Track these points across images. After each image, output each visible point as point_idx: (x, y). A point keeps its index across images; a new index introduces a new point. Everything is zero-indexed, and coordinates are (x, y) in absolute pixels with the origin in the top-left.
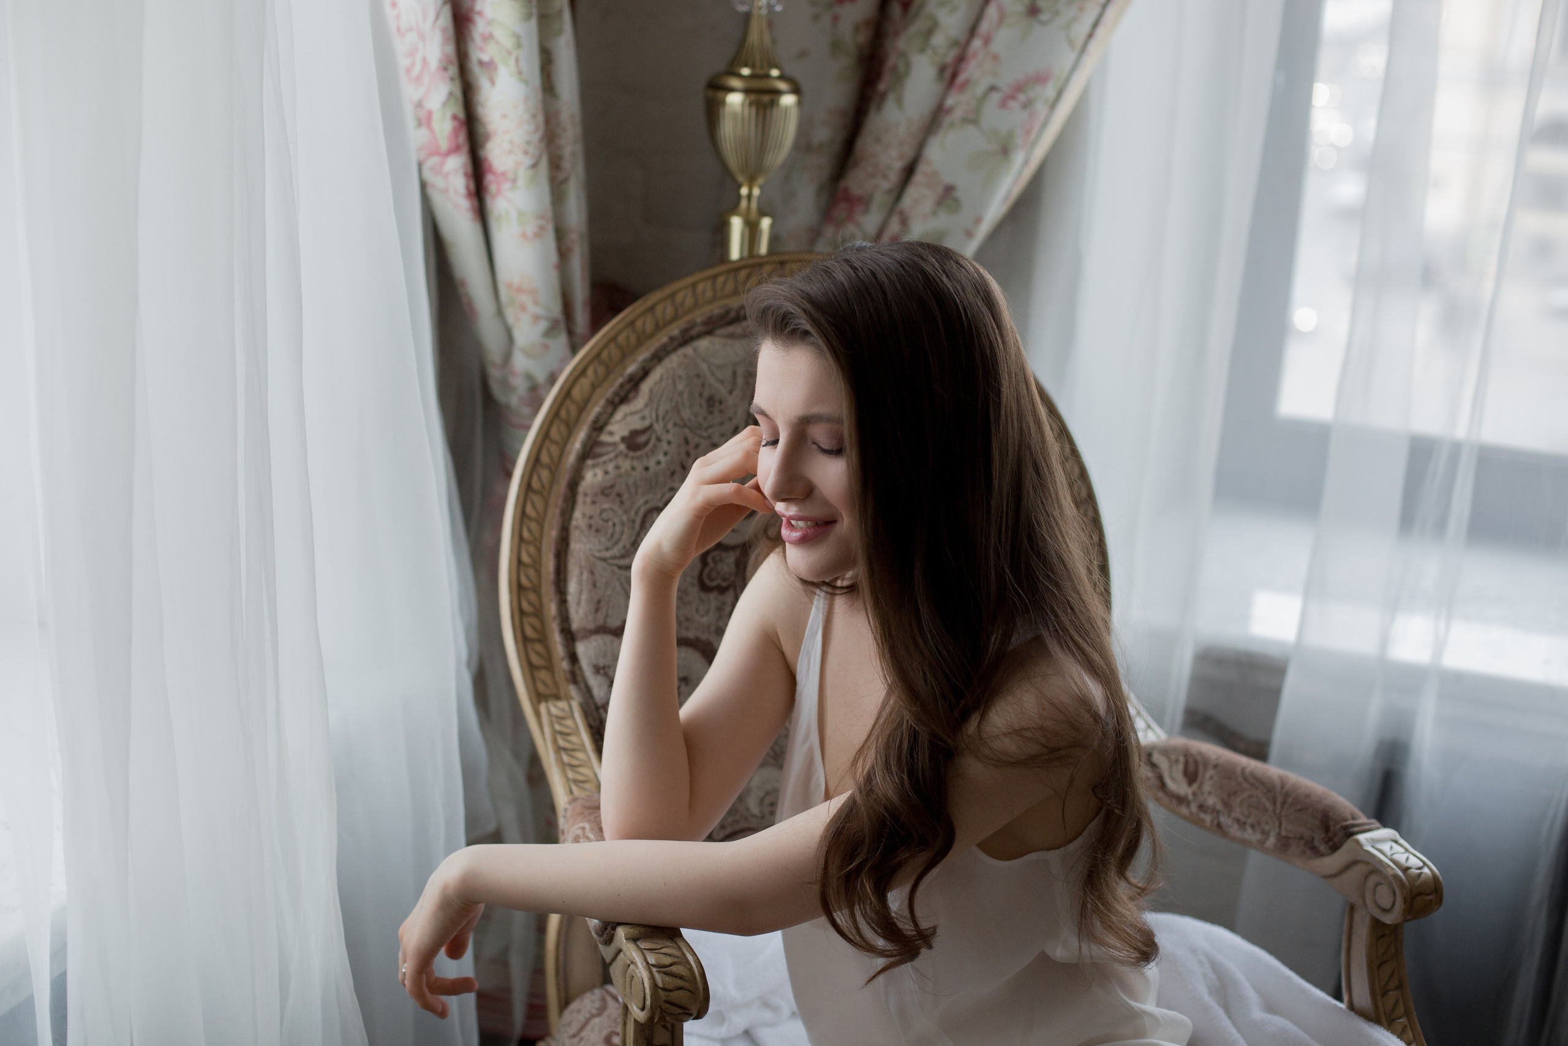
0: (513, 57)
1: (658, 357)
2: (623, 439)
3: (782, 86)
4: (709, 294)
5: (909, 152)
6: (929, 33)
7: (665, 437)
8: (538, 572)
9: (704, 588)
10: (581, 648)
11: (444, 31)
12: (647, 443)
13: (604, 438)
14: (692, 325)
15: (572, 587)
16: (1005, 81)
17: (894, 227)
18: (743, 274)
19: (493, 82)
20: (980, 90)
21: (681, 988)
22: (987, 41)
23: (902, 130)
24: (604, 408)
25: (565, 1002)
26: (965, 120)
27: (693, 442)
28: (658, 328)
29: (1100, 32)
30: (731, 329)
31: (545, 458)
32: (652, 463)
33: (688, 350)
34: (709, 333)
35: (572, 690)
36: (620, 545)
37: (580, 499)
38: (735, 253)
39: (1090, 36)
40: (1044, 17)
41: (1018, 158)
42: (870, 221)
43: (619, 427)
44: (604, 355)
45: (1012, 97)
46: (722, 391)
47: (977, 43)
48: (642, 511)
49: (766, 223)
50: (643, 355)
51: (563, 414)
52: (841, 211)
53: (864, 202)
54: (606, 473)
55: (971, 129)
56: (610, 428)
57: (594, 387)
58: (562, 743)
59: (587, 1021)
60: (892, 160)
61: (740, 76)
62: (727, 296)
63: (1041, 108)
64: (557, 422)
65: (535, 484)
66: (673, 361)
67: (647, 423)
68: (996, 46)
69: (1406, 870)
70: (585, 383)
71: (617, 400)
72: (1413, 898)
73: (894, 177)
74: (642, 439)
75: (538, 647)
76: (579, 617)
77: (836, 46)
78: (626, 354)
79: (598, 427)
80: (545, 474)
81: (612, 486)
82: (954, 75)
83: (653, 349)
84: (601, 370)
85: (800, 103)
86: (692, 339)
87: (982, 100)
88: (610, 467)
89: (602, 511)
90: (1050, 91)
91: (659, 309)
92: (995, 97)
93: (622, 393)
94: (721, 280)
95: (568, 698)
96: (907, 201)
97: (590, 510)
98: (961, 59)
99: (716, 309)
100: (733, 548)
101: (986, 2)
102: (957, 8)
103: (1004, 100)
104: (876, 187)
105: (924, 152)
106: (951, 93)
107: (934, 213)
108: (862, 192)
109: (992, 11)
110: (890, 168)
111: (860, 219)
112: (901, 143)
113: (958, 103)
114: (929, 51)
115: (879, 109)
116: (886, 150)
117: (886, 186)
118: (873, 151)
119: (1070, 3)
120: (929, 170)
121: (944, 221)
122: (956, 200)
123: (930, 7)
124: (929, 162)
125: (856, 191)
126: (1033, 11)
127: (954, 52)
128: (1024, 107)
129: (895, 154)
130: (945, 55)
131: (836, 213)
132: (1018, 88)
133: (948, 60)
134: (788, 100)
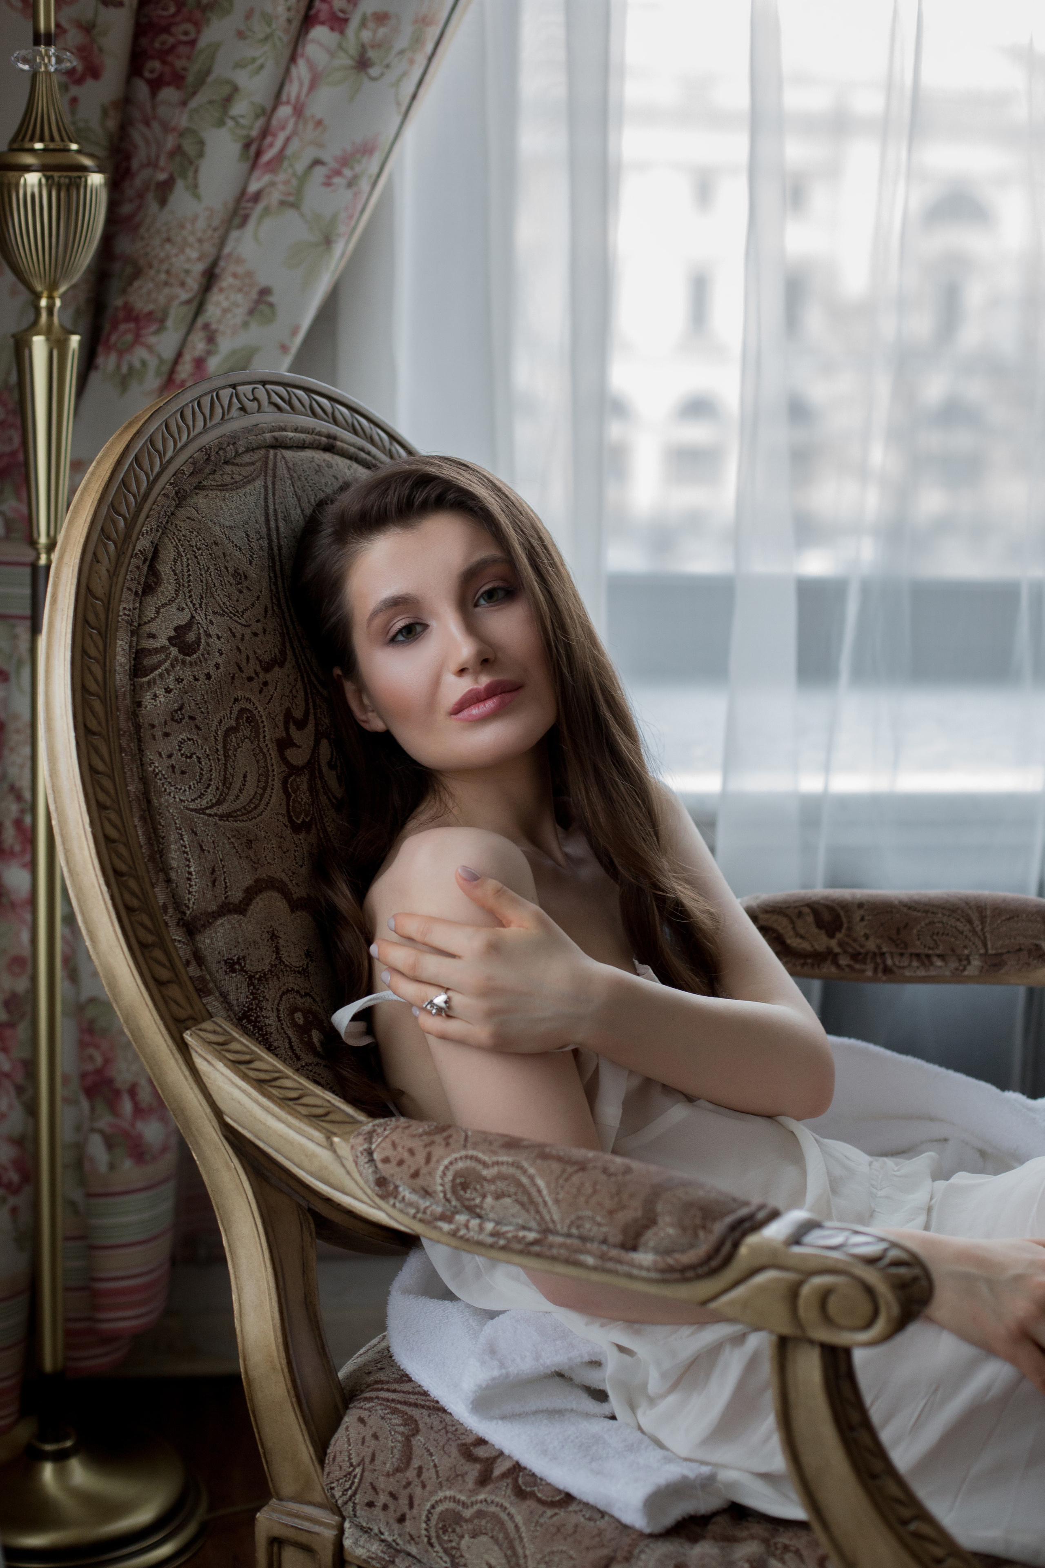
3: (86, 162)
5: (209, 249)
6: (227, 101)
16: (330, 153)
17: (198, 345)
20: (300, 166)
22: (300, 108)
23: (201, 224)
26: (283, 203)
39: (414, 96)
40: (374, 71)
41: (338, 248)
42: (165, 342)
45: (338, 173)
47: (284, 111)
52: (123, 333)
53: (158, 319)
55: (291, 213)
60: (190, 263)
61: (32, 152)
63: (364, 185)
68: (313, 112)
73: (194, 284)
82: (258, 154)
85: (106, 183)
87: (304, 178)
90: (372, 165)
92: (320, 172)
96: (212, 311)
98: (265, 132)
101: (293, 59)
102: (262, 67)
103: (329, 177)
104: (171, 298)
105: (227, 250)
106: (257, 173)
107: (246, 324)
108: (151, 307)
109: (301, 70)
110: (187, 272)
111: (152, 340)
112: (200, 241)
113: (272, 184)
114: (230, 123)
115: (163, 202)
116: (182, 251)
117: (184, 296)
118: (162, 255)
119: (402, 52)
120: (240, 270)
121: (255, 335)
122: (271, 305)
123: (221, 69)
124: (239, 261)
125: (141, 305)
126: (362, 63)
127: (260, 123)
128: (350, 185)
129: (194, 255)
130: (251, 128)
131: (113, 338)
132: (346, 161)
133: (254, 133)
134: (97, 179)
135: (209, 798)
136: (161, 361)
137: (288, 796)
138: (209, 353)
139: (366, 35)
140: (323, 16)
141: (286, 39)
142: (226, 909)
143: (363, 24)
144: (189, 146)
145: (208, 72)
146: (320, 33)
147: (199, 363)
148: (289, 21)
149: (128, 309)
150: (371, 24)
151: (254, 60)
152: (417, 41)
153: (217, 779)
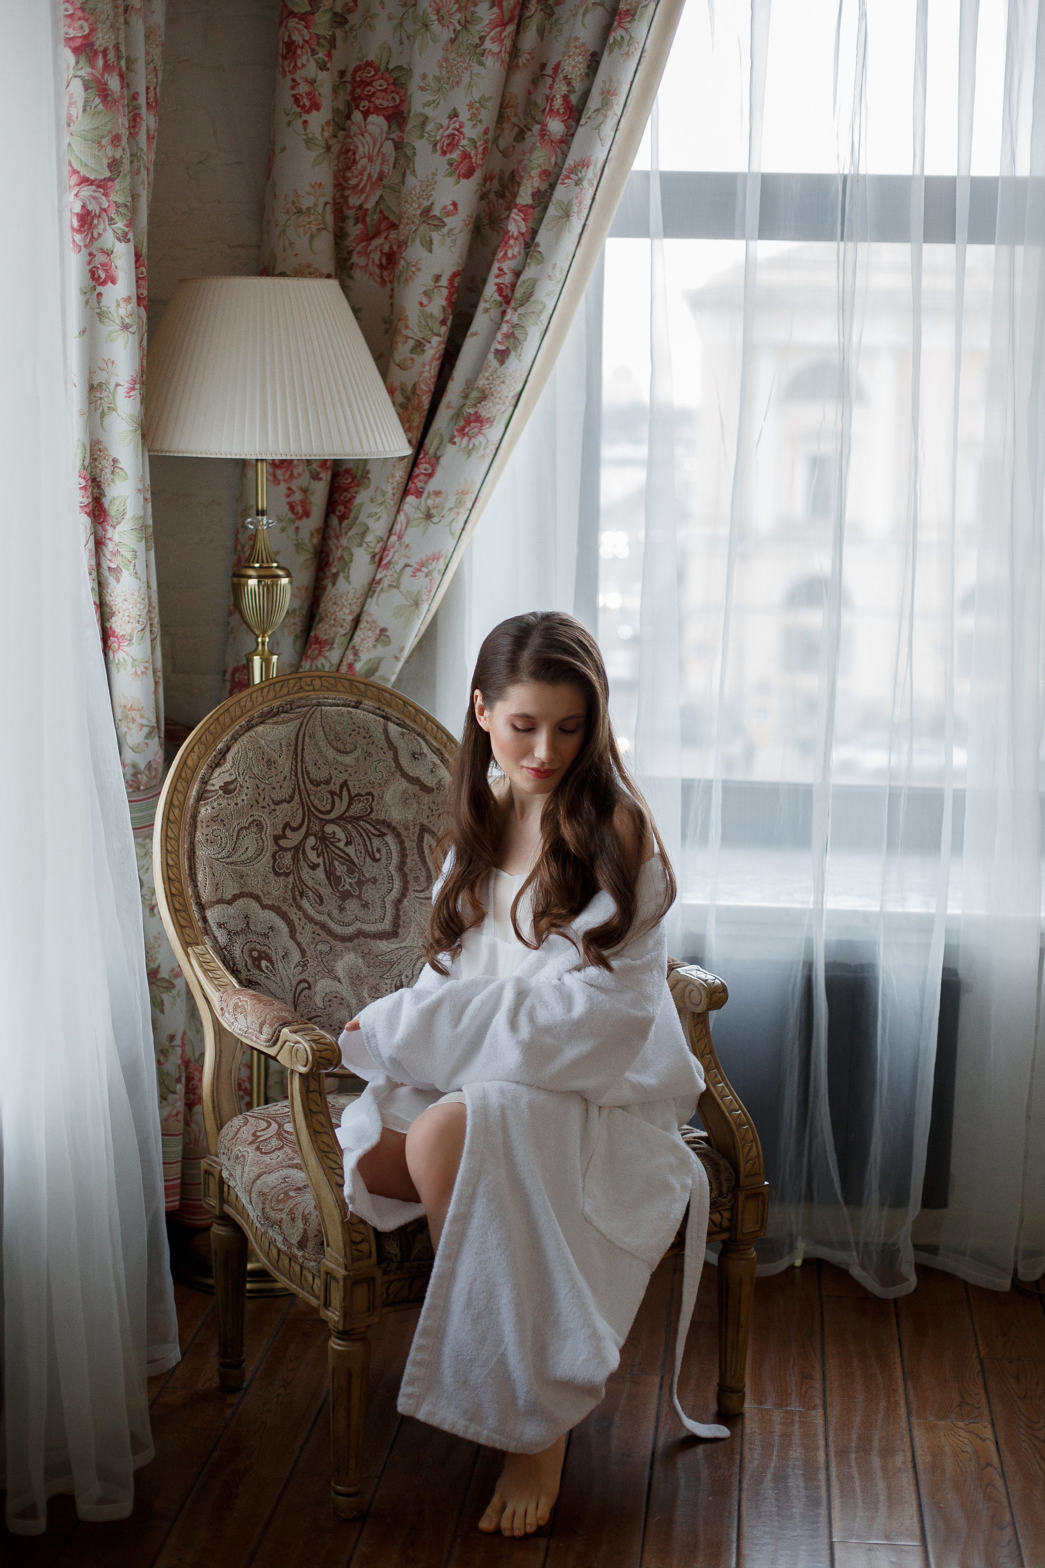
0: (132, 564)
1: (234, 739)
2: (220, 787)
3: (280, 573)
4: (260, 699)
5: (356, 610)
6: (364, 534)
7: (245, 785)
8: (179, 869)
9: (277, 874)
10: (209, 913)
11: (90, 551)
12: (236, 788)
13: (209, 788)
14: (252, 718)
15: (200, 877)
16: (414, 561)
17: (350, 657)
18: (278, 686)
19: (118, 581)
20: (398, 568)
21: (326, 1050)
22: (400, 538)
23: (350, 596)
24: (207, 769)
25: (220, 1127)
26: (390, 586)
27: (262, 786)
28: (233, 721)
29: (468, 526)
30: (275, 719)
31: (176, 802)
32: (239, 801)
33: (252, 733)
34: (262, 723)
35: (206, 939)
36: (226, 850)
37: (199, 824)
38: (257, 680)
39: (463, 529)
40: (435, 520)
41: (424, 607)
42: (334, 655)
43: (218, 780)
44: (203, 738)
45: (419, 570)
46: (275, 755)
47: (394, 538)
48: (236, 829)
49: (275, 658)
50: (226, 738)
51: (183, 775)
52: (313, 651)
53: (330, 643)
54: (213, 808)
55: (395, 591)
56: (211, 782)
57: (199, 758)
58: (206, 967)
59: (239, 1130)
60: (346, 615)
61: (254, 568)
62: (271, 700)
63: (437, 576)
64: (180, 780)
65: (172, 818)
66: (244, 739)
67: (233, 777)
68: (407, 539)
69: (705, 981)
70: (194, 756)
71: (214, 765)
72: (711, 995)
73: (347, 626)
74: (232, 787)
75: (183, 914)
76: (206, 894)
77: (298, 546)
78: (216, 739)
79: (205, 782)
80: (177, 811)
81: (217, 816)
82: (381, 560)
83: (231, 733)
84: (202, 748)
85: (291, 582)
86: (253, 727)
87: (400, 574)
88: (215, 804)
89: (213, 831)
90: (441, 565)
91: (232, 709)
92: (409, 571)
93: (216, 761)
94: (266, 690)
95: (204, 944)
96: (357, 640)
97: (205, 831)
98: (384, 549)
99: (265, 708)
100: (290, 849)
101: (398, 512)
102: (380, 517)
103: (414, 573)
104: (336, 633)
105: (365, 608)
106: (380, 569)
107: (374, 646)
108: (327, 637)
109: (402, 518)
110: (344, 620)
111: (327, 654)
112: (350, 605)
113: (386, 576)
114: (365, 545)
115: (334, 584)
116: (341, 609)
117: (343, 632)
118: (332, 611)
119: (451, 509)
120: (369, 620)
121: (380, 651)
122: (388, 637)
123: (363, 518)
124: (369, 615)
125: (323, 637)
126: (429, 516)
127: (381, 545)
128: (426, 576)
129: (348, 611)
130: (375, 548)
131: (309, 652)
132: (422, 565)
133: (377, 550)
134: (285, 581)
135: (223, 854)
136: (332, 665)
137: (275, 860)
138: (355, 661)
139: (430, 502)
140: (412, 491)
141: (392, 503)
142: (221, 901)
143: (428, 497)
144: (346, 557)
145: (357, 518)
146: (410, 499)
147: (351, 666)
148: (394, 494)
149: (316, 637)
150: (433, 497)
151: (376, 513)
152: (460, 503)
153: (229, 847)
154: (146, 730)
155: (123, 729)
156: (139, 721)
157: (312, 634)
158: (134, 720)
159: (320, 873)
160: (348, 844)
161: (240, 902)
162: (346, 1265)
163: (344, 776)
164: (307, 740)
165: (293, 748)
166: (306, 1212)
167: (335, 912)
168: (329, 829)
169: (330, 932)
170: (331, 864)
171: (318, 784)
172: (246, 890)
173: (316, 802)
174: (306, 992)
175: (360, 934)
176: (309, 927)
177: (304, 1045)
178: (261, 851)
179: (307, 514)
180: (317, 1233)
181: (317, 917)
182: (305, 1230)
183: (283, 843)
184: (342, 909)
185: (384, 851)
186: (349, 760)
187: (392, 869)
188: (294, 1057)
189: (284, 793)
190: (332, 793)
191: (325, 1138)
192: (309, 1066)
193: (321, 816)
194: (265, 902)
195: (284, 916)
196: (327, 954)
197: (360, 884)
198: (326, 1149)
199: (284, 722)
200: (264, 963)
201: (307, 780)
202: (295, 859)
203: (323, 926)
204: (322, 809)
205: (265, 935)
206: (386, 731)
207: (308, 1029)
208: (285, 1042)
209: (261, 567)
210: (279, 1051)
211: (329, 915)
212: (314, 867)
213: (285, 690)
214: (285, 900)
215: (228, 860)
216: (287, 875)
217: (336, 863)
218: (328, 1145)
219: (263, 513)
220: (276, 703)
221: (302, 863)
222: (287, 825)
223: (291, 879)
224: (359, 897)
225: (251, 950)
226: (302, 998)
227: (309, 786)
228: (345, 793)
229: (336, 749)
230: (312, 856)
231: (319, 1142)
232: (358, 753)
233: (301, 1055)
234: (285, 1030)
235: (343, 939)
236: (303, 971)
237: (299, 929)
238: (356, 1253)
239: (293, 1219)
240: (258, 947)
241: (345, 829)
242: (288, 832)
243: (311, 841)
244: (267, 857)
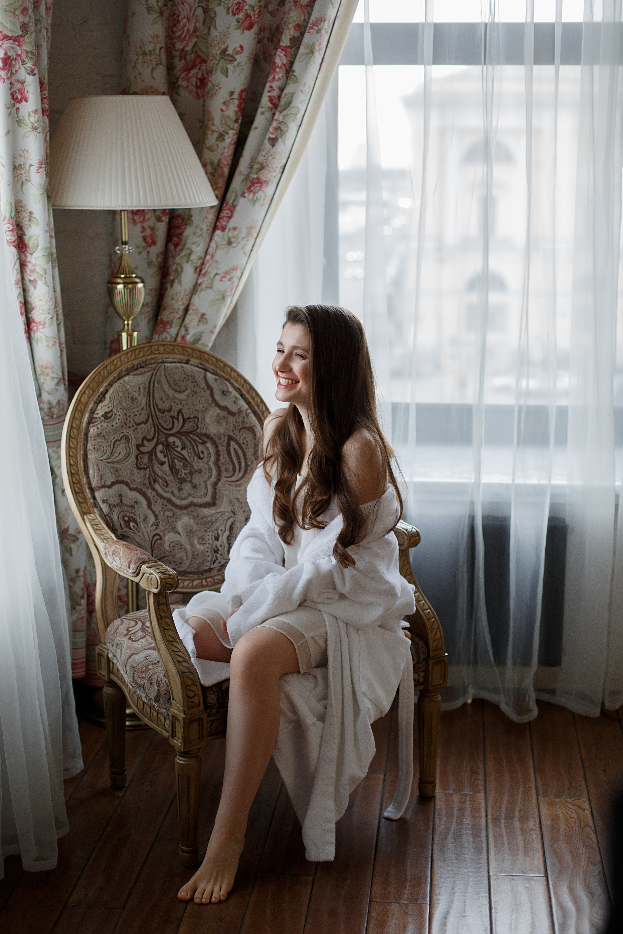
0: (44, 277)
1: (111, 385)
2: (102, 415)
3: (137, 280)
4: (126, 360)
5: (186, 302)
6: (189, 255)
7: (118, 414)
8: (77, 467)
9: (139, 469)
10: (97, 494)
11: (17, 270)
12: (111, 416)
13: (95, 416)
14: (121, 372)
15: (91, 472)
16: (221, 271)
17: (183, 332)
18: (137, 351)
19: (35, 288)
20: (212, 275)
21: (169, 578)
22: (212, 257)
23: (182, 294)
24: (94, 404)
25: (107, 626)
26: (207, 287)
27: (128, 414)
28: (109, 374)
29: (255, 248)
30: (136, 372)
31: (74, 425)
32: (114, 423)
33: (121, 381)
34: (128, 374)
35: (95, 510)
36: (107, 454)
37: (89, 439)
38: (125, 347)
39: (252, 250)
40: (234, 245)
41: (228, 300)
42: (173, 331)
43: (100, 411)
44: (91, 385)
45: (225, 277)
46: (136, 395)
47: (208, 257)
48: (113, 441)
49: (135, 334)
50: (105, 384)
51: (79, 408)
52: (160, 328)
53: (170, 323)
54: (98, 428)
55: (210, 290)
56: (96, 412)
57: (89, 398)
58: (95, 527)
59: (118, 628)
60: (180, 306)
61: (121, 278)
62: (133, 360)
63: (236, 280)
64: (77, 411)
65: (72, 435)
66: (117, 385)
67: (110, 409)
68: (216, 258)
69: (406, 530)
70: (85, 396)
71: (98, 402)
72: (410, 539)
73: (181, 313)
74: (109, 415)
75: (81, 495)
76: (95, 482)
77: (150, 264)
78: (99, 385)
79: (92, 412)
80: (75, 431)
81: (101, 433)
82: (201, 271)
83: (108, 382)
84: (91, 391)
85: (144, 286)
86: (122, 377)
87: (213, 279)
88: (99, 426)
89: (98, 443)
90: (238, 273)
91: (109, 367)
92: (218, 277)
93: (100, 399)
94: (130, 354)
95: (94, 513)
96: (187, 321)
97: (94, 443)
98: (203, 264)
99: (129, 365)
100: (147, 453)
101: (211, 240)
102: (199, 244)
103: (221, 278)
104: (174, 317)
105: (192, 301)
106: (200, 277)
107: (198, 325)
108: (168, 320)
109: (213, 244)
110: (179, 309)
111: (169, 330)
112: (182, 299)
113: (204, 281)
114: (190, 262)
115: (172, 286)
116: (177, 302)
117: (178, 316)
118: (171, 303)
119: (243, 238)
120: (194, 308)
121: (202, 328)
122: (206, 319)
123: (188, 245)
124: (194, 305)
125: (166, 319)
126: (230, 243)
127: (200, 262)
128: (229, 280)
129: (180, 303)
130: (197, 263)
131: (158, 329)
132: (227, 273)
133: (198, 265)
134: (140, 285)
135: (105, 457)
136: (172, 337)
137: (137, 460)
138: (186, 334)
139: (230, 234)
140: (219, 227)
141: (207, 235)
142: (104, 486)
143: (229, 231)
144: (179, 270)
145: (185, 245)
146: (218, 232)
147: (183, 337)
148: (208, 230)
149: (162, 320)
150: (232, 231)
151: (197, 242)
152: (249, 234)
153: (108, 453)
154: (56, 381)
155: (41, 379)
156: (51, 375)
157: (159, 318)
158: (48, 375)
159: (166, 467)
160: (183, 448)
161: (116, 487)
162: (184, 711)
163: (180, 407)
164: (156, 385)
165: (147, 390)
166: (159, 679)
167: (176, 492)
168: (171, 439)
169: (173, 504)
170: (173, 461)
171: (163, 412)
172: (119, 479)
173: (162, 423)
174: (159, 542)
175: (192, 504)
176: (160, 501)
177: (156, 575)
178: (128, 455)
179: (154, 243)
180: (165, 692)
181: (165, 495)
182: (159, 690)
183: (142, 449)
184: (180, 489)
185: (206, 453)
186: (182, 396)
187: (211, 463)
188: (149, 583)
189: (143, 418)
190: (172, 417)
191: (171, 633)
192: (159, 588)
193: (166, 432)
194: (132, 486)
195: (144, 494)
196: (172, 517)
197: (191, 473)
198: (171, 639)
199: (141, 374)
200: (132, 524)
201: (156, 410)
202: (150, 459)
203: (169, 500)
204: (166, 427)
205: (133, 507)
206: (205, 378)
207: (159, 565)
208: (144, 574)
209: (125, 277)
210: (141, 579)
211: (172, 493)
212: (162, 463)
213: (141, 354)
214: (144, 485)
215: (109, 460)
216: (145, 469)
217: (176, 461)
218: (172, 637)
219: (126, 243)
220: (136, 362)
221: (155, 461)
222: (144, 438)
223: (148, 472)
224: (191, 482)
225: (124, 516)
226: (156, 545)
227: (158, 413)
228: (180, 417)
229: (175, 390)
230: (161, 456)
231: (167, 635)
232: (188, 392)
233: (154, 582)
234: (144, 566)
235: (181, 508)
236: (157, 528)
237: (153, 502)
238: (190, 703)
239: (151, 684)
240: (128, 514)
241: (181, 440)
242: (145, 442)
243: (160, 447)
244: (132, 458)
